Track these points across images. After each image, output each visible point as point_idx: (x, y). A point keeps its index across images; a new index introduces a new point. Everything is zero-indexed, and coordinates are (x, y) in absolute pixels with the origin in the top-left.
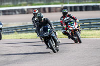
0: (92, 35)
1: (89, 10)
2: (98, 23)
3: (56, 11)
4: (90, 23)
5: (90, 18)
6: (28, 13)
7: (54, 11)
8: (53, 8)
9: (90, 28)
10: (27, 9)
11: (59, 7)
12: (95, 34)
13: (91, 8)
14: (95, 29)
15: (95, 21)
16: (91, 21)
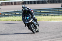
0: (42, 19)
1: (40, 3)
2: (45, 12)
3: (19, 4)
4: (40, 11)
5: (40, 9)
6: (2, 5)
7: (18, 4)
8: (17, 2)
9: (41, 15)
10: (2, 3)
11: (21, 2)
12: (43, 19)
13: (41, 2)
14: (43, 16)
15: (44, 10)
16: (41, 10)
